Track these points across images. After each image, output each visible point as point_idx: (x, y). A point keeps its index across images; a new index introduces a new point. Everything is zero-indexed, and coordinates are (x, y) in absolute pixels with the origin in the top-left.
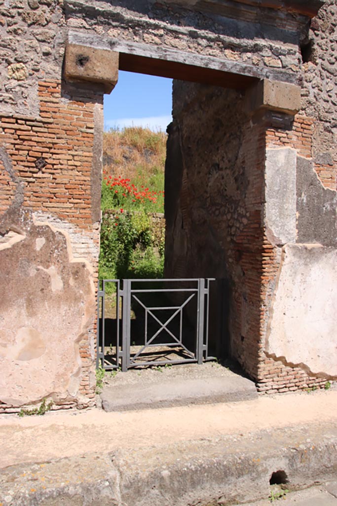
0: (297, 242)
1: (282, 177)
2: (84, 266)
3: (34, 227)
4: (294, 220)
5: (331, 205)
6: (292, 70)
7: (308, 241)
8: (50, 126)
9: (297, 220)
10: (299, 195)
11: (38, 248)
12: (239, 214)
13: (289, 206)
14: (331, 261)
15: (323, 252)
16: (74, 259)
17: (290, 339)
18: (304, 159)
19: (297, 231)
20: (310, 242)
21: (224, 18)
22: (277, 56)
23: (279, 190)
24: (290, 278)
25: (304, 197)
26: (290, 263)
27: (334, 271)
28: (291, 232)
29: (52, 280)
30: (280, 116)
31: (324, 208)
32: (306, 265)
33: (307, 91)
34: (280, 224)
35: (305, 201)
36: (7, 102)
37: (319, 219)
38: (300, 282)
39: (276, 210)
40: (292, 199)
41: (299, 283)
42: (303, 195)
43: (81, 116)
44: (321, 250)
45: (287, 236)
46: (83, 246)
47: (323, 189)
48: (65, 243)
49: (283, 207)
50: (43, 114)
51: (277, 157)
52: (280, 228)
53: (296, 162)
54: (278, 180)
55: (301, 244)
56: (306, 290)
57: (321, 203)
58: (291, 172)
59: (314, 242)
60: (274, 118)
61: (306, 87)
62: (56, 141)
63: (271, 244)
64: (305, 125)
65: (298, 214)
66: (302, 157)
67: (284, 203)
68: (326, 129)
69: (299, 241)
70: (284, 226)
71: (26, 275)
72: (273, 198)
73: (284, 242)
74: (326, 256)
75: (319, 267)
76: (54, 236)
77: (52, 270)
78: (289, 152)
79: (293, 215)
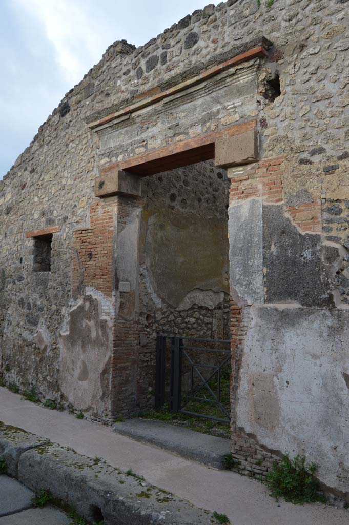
0: (265, 301)
1: (246, 232)
2: (106, 322)
3: (86, 296)
4: (261, 277)
5: (313, 253)
6: (252, 117)
7: (280, 300)
8: (94, 231)
9: (264, 277)
10: (267, 247)
11: (86, 309)
13: (254, 262)
16: (102, 317)
17: (262, 417)
18: (273, 206)
19: (266, 289)
20: (283, 301)
22: (233, 112)
23: (242, 246)
24: (257, 343)
25: (273, 248)
26: (257, 326)
27: (322, 339)
28: (258, 291)
29: (92, 330)
30: (242, 168)
31: (302, 259)
32: (278, 329)
33: (272, 129)
34: (244, 283)
35: (274, 254)
36: (78, 222)
37: (294, 272)
38: (271, 349)
39: (240, 268)
40: (258, 254)
41: (269, 351)
42: (273, 246)
44: (299, 311)
45: (253, 295)
47: (300, 235)
48: (98, 306)
49: (248, 264)
50: (92, 225)
51: (240, 212)
52: (244, 287)
53: (262, 211)
54: (242, 237)
55: (271, 305)
56: (279, 360)
57: (297, 253)
58: (256, 225)
59: (288, 301)
60: (235, 173)
61: (271, 126)
62: (96, 239)
63: (237, 305)
64: (273, 167)
65: (265, 270)
66: (270, 204)
67: (248, 259)
68: (302, 162)
69: (269, 300)
70: (249, 284)
71: (82, 326)
72: (237, 256)
73: (249, 302)
74: (306, 319)
75: (297, 333)
76: (93, 302)
77: (92, 323)
78: (253, 203)
79: (259, 271)
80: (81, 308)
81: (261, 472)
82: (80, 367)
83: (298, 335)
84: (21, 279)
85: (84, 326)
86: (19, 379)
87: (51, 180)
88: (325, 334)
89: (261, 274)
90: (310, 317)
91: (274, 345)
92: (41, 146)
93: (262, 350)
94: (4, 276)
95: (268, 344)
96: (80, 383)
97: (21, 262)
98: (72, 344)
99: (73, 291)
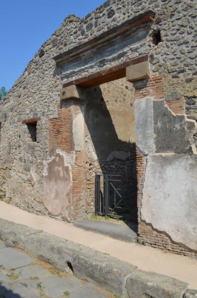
0: (155, 152)
1: (144, 115)
2: (68, 167)
3: (57, 154)
5: (181, 125)
6: (145, 54)
7: (163, 152)
8: (60, 119)
9: (154, 139)
10: (156, 123)
11: (57, 161)
13: (149, 132)
16: (66, 165)
17: (155, 214)
18: (158, 101)
19: (155, 146)
20: (165, 152)
21: (109, 49)
22: (135, 51)
23: (142, 123)
24: (151, 174)
25: (159, 124)
26: (151, 165)
27: (186, 171)
28: (151, 147)
29: (60, 172)
30: (140, 82)
31: (175, 129)
32: (162, 167)
33: (157, 60)
34: (144, 143)
35: (159, 127)
36: (51, 114)
37: (171, 136)
38: (159, 178)
39: (141, 135)
40: (151, 127)
42: (159, 123)
43: (67, 113)
44: (174, 157)
45: (149, 149)
46: (69, 160)
47: (173, 116)
48: (63, 159)
49: (145, 132)
50: (59, 115)
51: (140, 105)
52: (144, 145)
53: (152, 104)
54: (142, 118)
55: (158, 154)
56: (164, 183)
57: (172, 126)
58: (149, 111)
59: (167, 152)
60: (137, 84)
61: (156, 58)
62: (62, 123)
63: (140, 155)
64: (158, 81)
65: (155, 136)
66: (157, 100)
67: (146, 130)
68: (174, 77)
69: (157, 152)
70: (146, 144)
71: (55, 170)
72: (139, 128)
73: (146, 153)
74: (177, 161)
75: (173, 168)
76: (61, 157)
77: (60, 169)
78: (147, 100)
79: (152, 136)
80: (54, 160)
81: (155, 243)
82: (54, 192)
83: (173, 169)
84: (20, 146)
85: (56, 170)
86: (21, 201)
87: (35, 92)
88: (188, 168)
89: (153, 138)
90: (180, 159)
91: (161, 175)
92: (29, 74)
93: (154, 178)
94: (10, 145)
95: (158, 175)
96: (55, 201)
97: (20, 137)
98: (49, 180)
99: (49, 152)
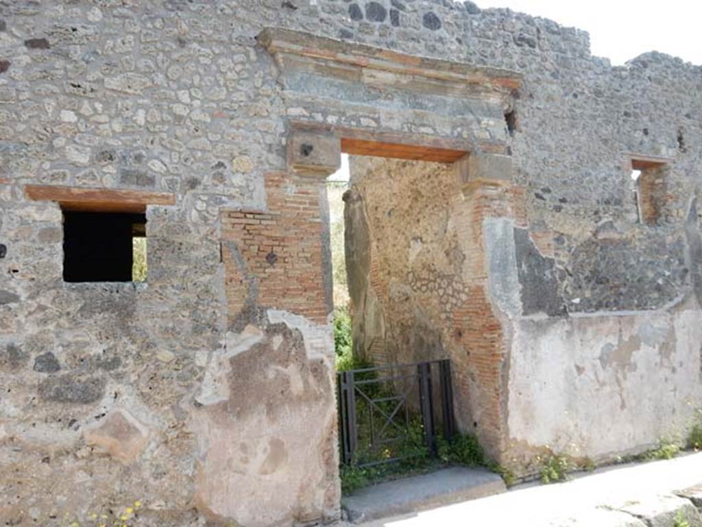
0: (523, 315)
1: (502, 249)
2: (322, 362)
3: (270, 325)
4: (518, 293)
5: (552, 273)
6: (500, 141)
7: (533, 313)
8: (277, 217)
9: (520, 292)
10: (520, 266)
11: (275, 348)
12: (454, 290)
13: (511, 279)
14: (559, 332)
15: (549, 323)
16: (311, 355)
18: (520, 229)
19: (522, 304)
20: (536, 314)
22: (485, 128)
24: (521, 353)
25: (524, 267)
26: (519, 337)
28: (516, 305)
29: (292, 380)
30: (492, 187)
31: (545, 277)
32: (535, 338)
34: (505, 299)
35: (526, 272)
36: (235, 198)
38: (531, 357)
40: (513, 271)
41: (530, 359)
42: (523, 265)
43: (307, 206)
44: (547, 321)
45: (513, 310)
46: (319, 340)
47: (542, 257)
48: (302, 339)
49: (506, 280)
50: (272, 207)
51: (495, 230)
52: (505, 302)
53: (513, 233)
54: (498, 254)
55: (527, 317)
56: (538, 365)
57: (541, 272)
58: (510, 243)
59: (539, 313)
62: (285, 233)
63: (498, 321)
64: (517, 195)
65: (521, 287)
66: (518, 227)
67: (506, 276)
68: (537, 196)
69: (525, 314)
70: (509, 299)
71: (265, 377)
72: (496, 272)
73: (510, 316)
74: (553, 327)
76: (291, 333)
77: (292, 370)
78: (505, 223)
79: (516, 287)
80: (262, 348)
85: (271, 376)
99: (229, 319)
